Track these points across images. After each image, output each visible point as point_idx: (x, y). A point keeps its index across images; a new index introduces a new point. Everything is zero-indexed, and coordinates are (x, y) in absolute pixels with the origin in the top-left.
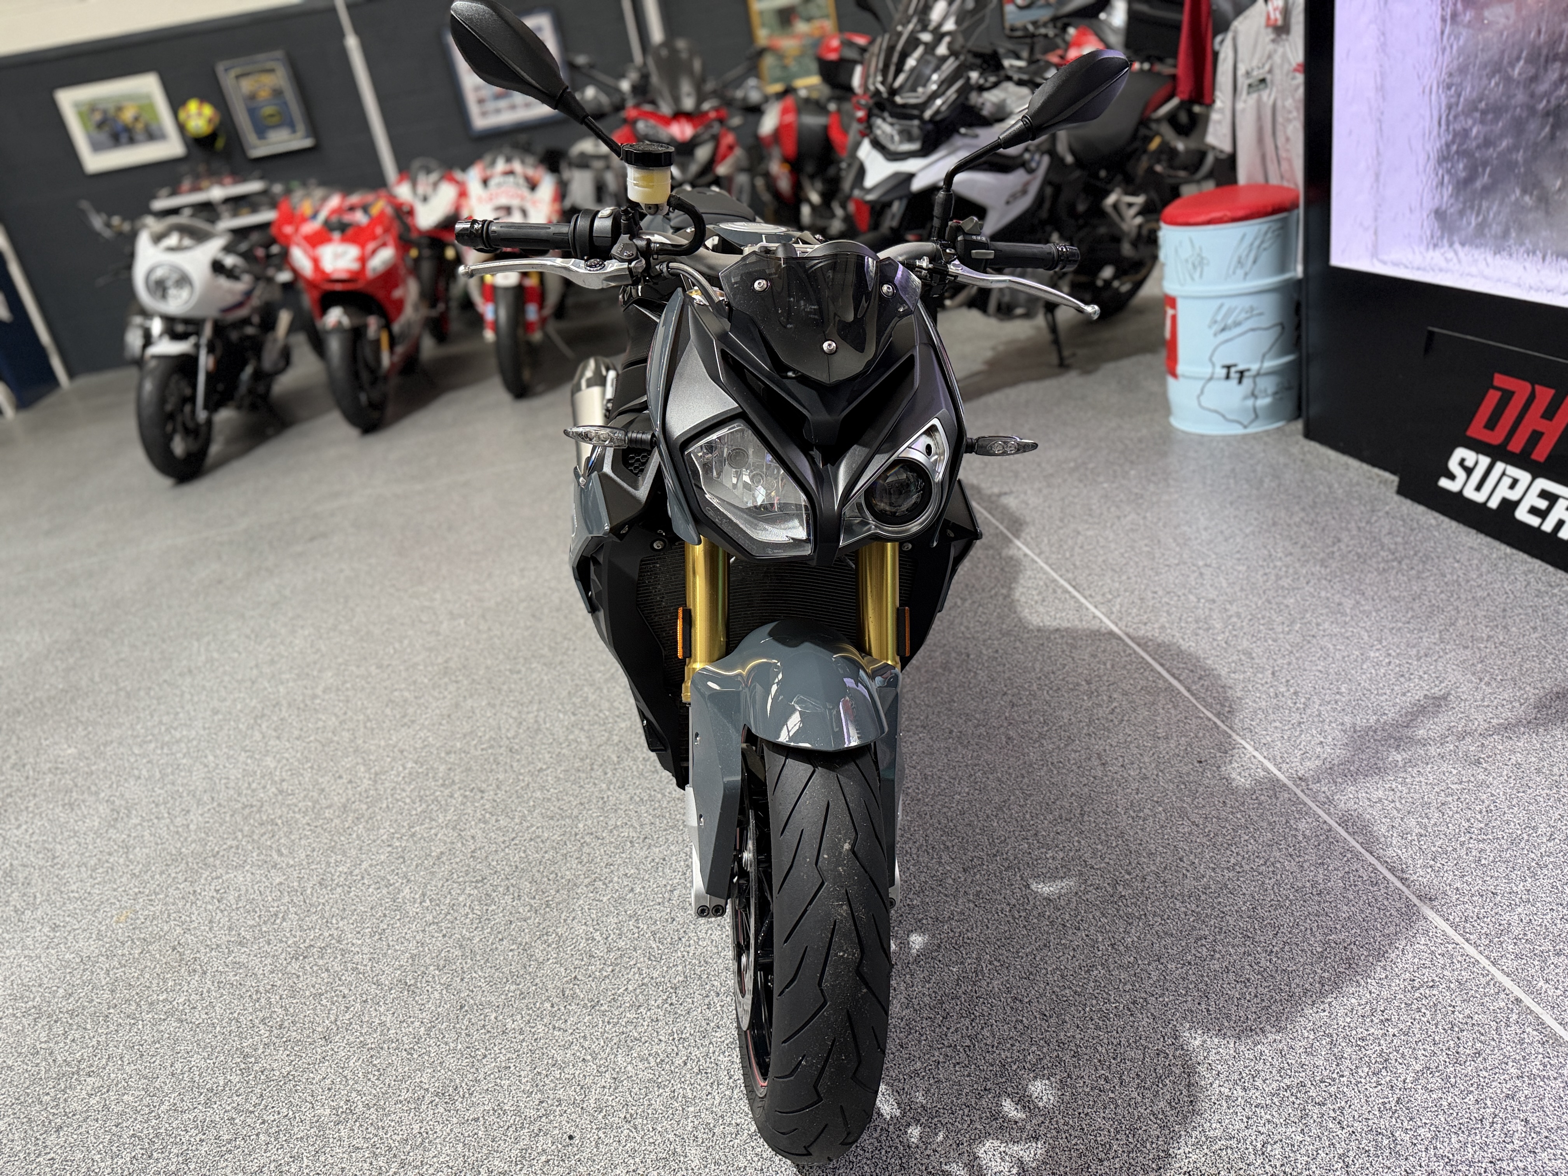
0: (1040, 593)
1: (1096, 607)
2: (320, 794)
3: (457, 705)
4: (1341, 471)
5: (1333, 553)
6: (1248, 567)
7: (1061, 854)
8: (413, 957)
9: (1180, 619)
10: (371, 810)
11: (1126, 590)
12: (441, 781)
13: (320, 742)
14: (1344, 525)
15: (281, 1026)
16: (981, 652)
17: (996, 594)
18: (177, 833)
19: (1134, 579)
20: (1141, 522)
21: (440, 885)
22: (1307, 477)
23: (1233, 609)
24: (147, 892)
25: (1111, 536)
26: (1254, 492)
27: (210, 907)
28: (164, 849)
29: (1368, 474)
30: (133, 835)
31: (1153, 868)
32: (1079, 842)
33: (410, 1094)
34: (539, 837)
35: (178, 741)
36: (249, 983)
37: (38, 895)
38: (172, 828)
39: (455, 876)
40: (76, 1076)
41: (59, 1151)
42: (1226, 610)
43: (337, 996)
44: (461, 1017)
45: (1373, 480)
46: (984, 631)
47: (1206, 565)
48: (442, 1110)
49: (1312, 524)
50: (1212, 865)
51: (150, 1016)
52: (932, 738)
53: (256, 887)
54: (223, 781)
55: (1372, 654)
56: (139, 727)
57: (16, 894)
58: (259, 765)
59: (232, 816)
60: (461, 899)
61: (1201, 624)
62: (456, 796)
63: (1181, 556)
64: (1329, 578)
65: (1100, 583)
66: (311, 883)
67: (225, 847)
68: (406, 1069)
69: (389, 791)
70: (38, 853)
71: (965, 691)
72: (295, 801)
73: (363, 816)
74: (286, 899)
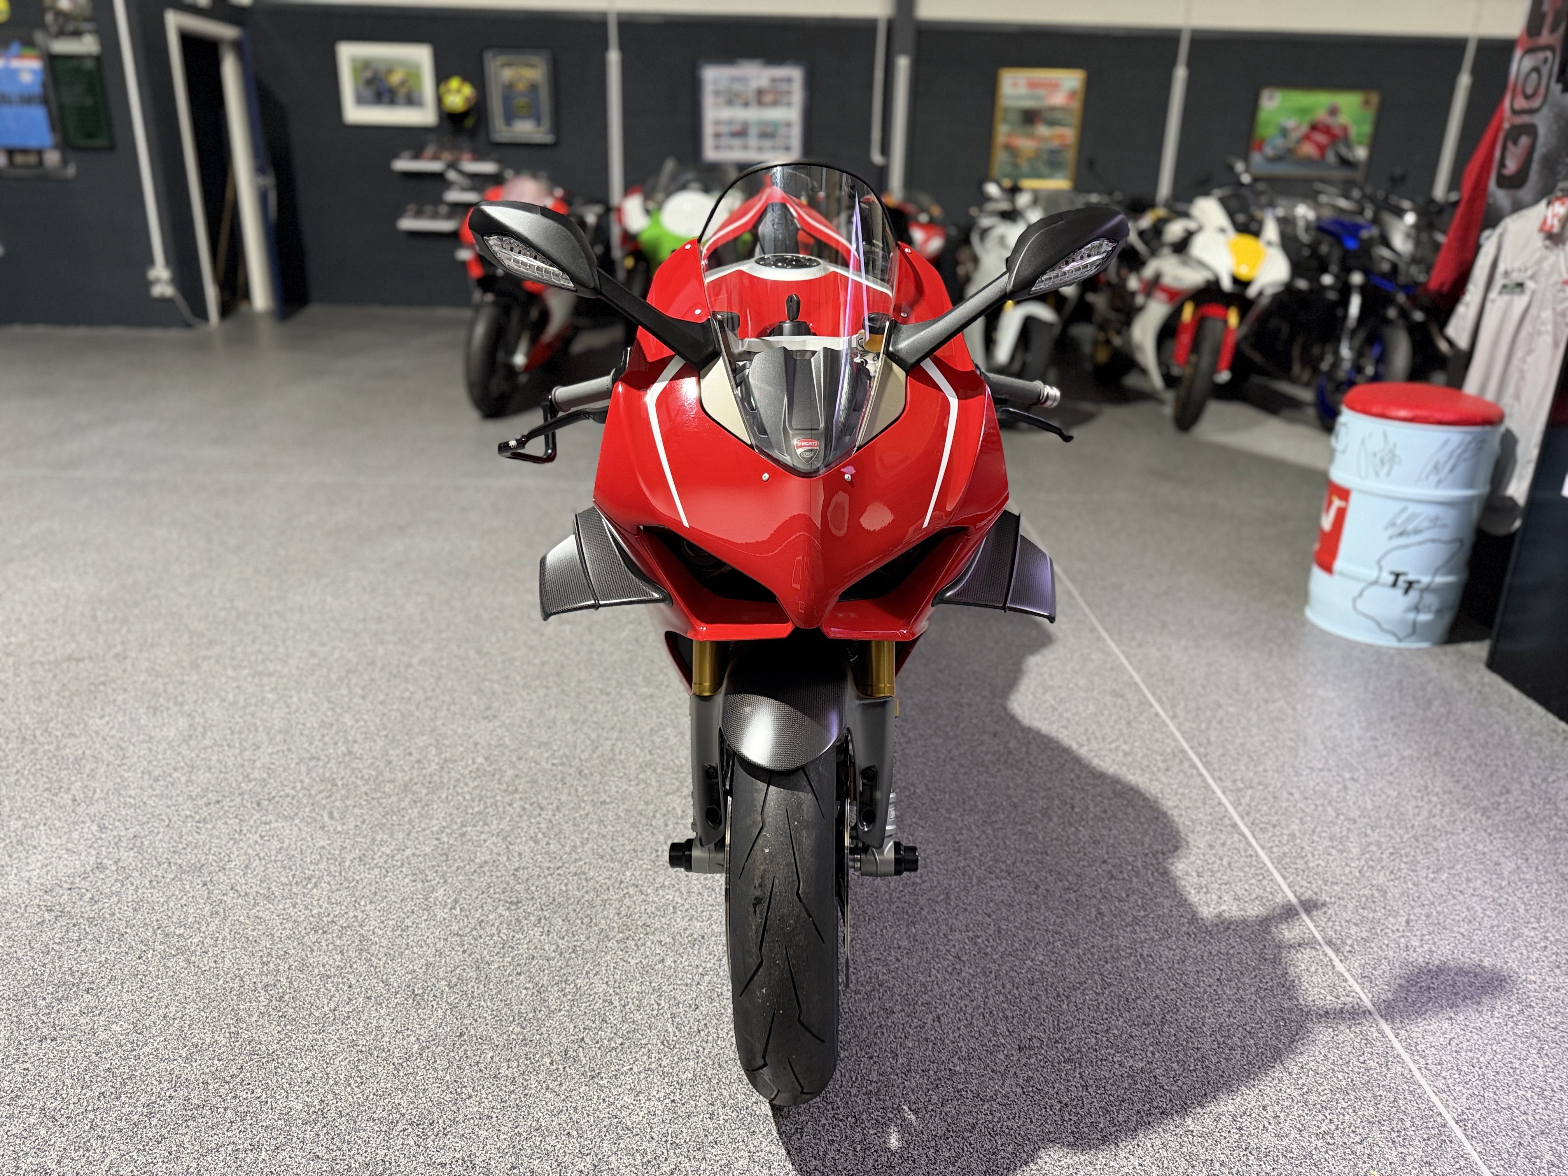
0: (1164, 761)
1: (1224, 792)
2: (386, 766)
3: (541, 711)
4: (1522, 714)
5: (1499, 804)
6: (1399, 794)
7: (1131, 1062)
8: (428, 965)
9: (1314, 831)
10: (430, 796)
11: (1260, 783)
12: (504, 786)
13: (401, 713)
14: (1516, 775)
16: (1087, 808)
17: (1117, 748)
18: (243, 766)
19: (1271, 773)
20: (1290, 712)
21: (474, 896)
22: (1482, 711)
23: (1374, 836)
24: (197, 817)
25: (1255, 719)
26: (1420, 712)
27: (250, 851)
29: (1552, 727)
30: (202, 756)
32: (1153, 1053)
33: (385, 1114)
34: (584, 873)
35: (270, 675)
36: (263, 943)
37: (98, 791)
38: (239, 759)
39: (492, 890)
40: (75, 989)
42: (1366, 835)
43: (343, 983)
45: (1558, 734)
46: (1095, 786)
47: (1352, 779)
49: (1479, 766)
50: (1299, 1125)
51: (162, 947)
52: (1014, 888)
53: (299, 844)
54: (300, 726)
55: (1526, 933)
56: (239, 649)
57: (79, 784)
58: (337, 720)
59: (298, 764)
60: (491, 917)
61: (1335, 843)
62: (515, 805)
63: (1327, 761)
64: (1489, 830)
65: (1233, 768)
66: (352, 856)
67: (282, 793)
68: (388, 1085)
69: (452, 782)
70: (111, 748)
71: (1061, 846)
72: (360, 766)
73: (420, 801)
74: (323, 865)
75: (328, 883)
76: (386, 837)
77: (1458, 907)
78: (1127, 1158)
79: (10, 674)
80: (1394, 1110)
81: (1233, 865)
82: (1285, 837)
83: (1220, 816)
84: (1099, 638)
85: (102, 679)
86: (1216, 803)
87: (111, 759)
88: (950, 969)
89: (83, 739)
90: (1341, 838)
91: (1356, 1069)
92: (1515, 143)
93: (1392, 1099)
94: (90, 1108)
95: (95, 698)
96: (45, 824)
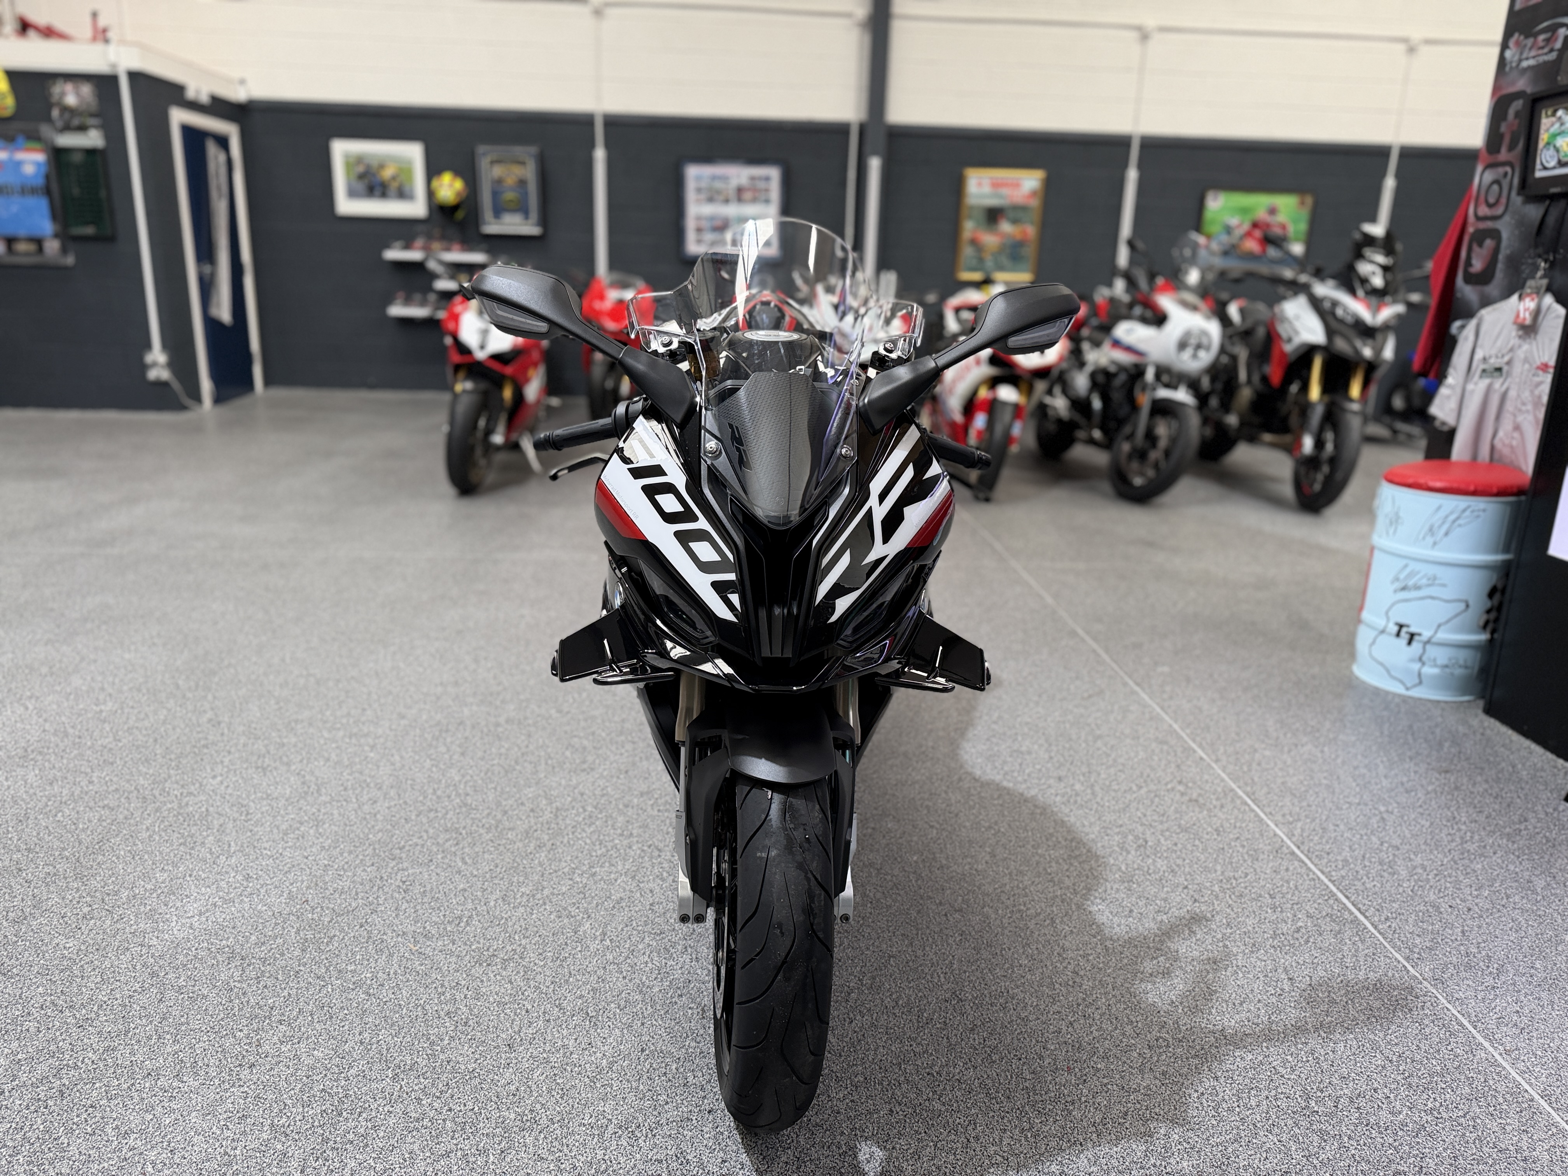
0: (1218, 799)
1: (1276, 825)
2: (503, 815)
3: (634, 764)
4: (1524, 753)
5: (1520, 831)
6: (1432, 824)
9: (1364, 857)
11: (1307, 817)
12: (619, 831)
13: (503, 767)
14: (1530, 806)
15: (466, 1023)
16: (1159, 841)
17: (1173, 789)
18: (365, 819)
19: (1314, 807)
20: (1319, 755)
21: (620, 929)
22: (1488, 751)
23: (1418, 860)
24: (336, 866)
25: (1289, 762)
26: (1434, 753)
27: (396, 895)
28: (352, 832)
29: (1552, 763)
30: (323, 811)
31: (1346, 1091)
33: (593, 1120)
35: (367, 735)
36: (434, 976)
37: (232, 843)
38: (359, 813)
39: (634, 923)
41: (252, 1087)
42: (1411, 860)
44: (642, 1059)
47: (1387, 811)
48: (625, 1144)
49: (1496, 797)
50: (1408, 1104)
51: (338, 982)
52: (1111, 913)
53: (441, 888)
54: (409, 782)
56: (328, 713)
57: (211, 838)
58: (443, 775)
59: (418, 816)
60: (640, 947)
61: (1385, 867)
62: (634, 848)
63: (1362, 797)
64: (1517, 853)
65: (1280, 804)
66: (494, 897)
67: (410, 842)
68: (589, 1095)
69: (570, 828)
70: (232, 805)
71: (1143, 875)
72: (478, 815)
73: (545, 845)
74: (470, 906)
75: (479, 921)
76: (521, 879)
77: (1504, 919)
78: (1266, 1136)
79: (111, 739)
80: (1486, 1089)
81: (1300, 888)
82: (1340, 863)
83: (1277, 846)
84: (1133, 692)
85: (203, 742)
86: (1272, 834)
87: (236, 815)
88: (1071, 983)
89: (202, 797)
90: (1390, 862)
91: (1447, 1056)
92: (1480, 245)
93: (1482, 1080)
94: (316, 1124)
95: (202, 760)
96: (190, 876)
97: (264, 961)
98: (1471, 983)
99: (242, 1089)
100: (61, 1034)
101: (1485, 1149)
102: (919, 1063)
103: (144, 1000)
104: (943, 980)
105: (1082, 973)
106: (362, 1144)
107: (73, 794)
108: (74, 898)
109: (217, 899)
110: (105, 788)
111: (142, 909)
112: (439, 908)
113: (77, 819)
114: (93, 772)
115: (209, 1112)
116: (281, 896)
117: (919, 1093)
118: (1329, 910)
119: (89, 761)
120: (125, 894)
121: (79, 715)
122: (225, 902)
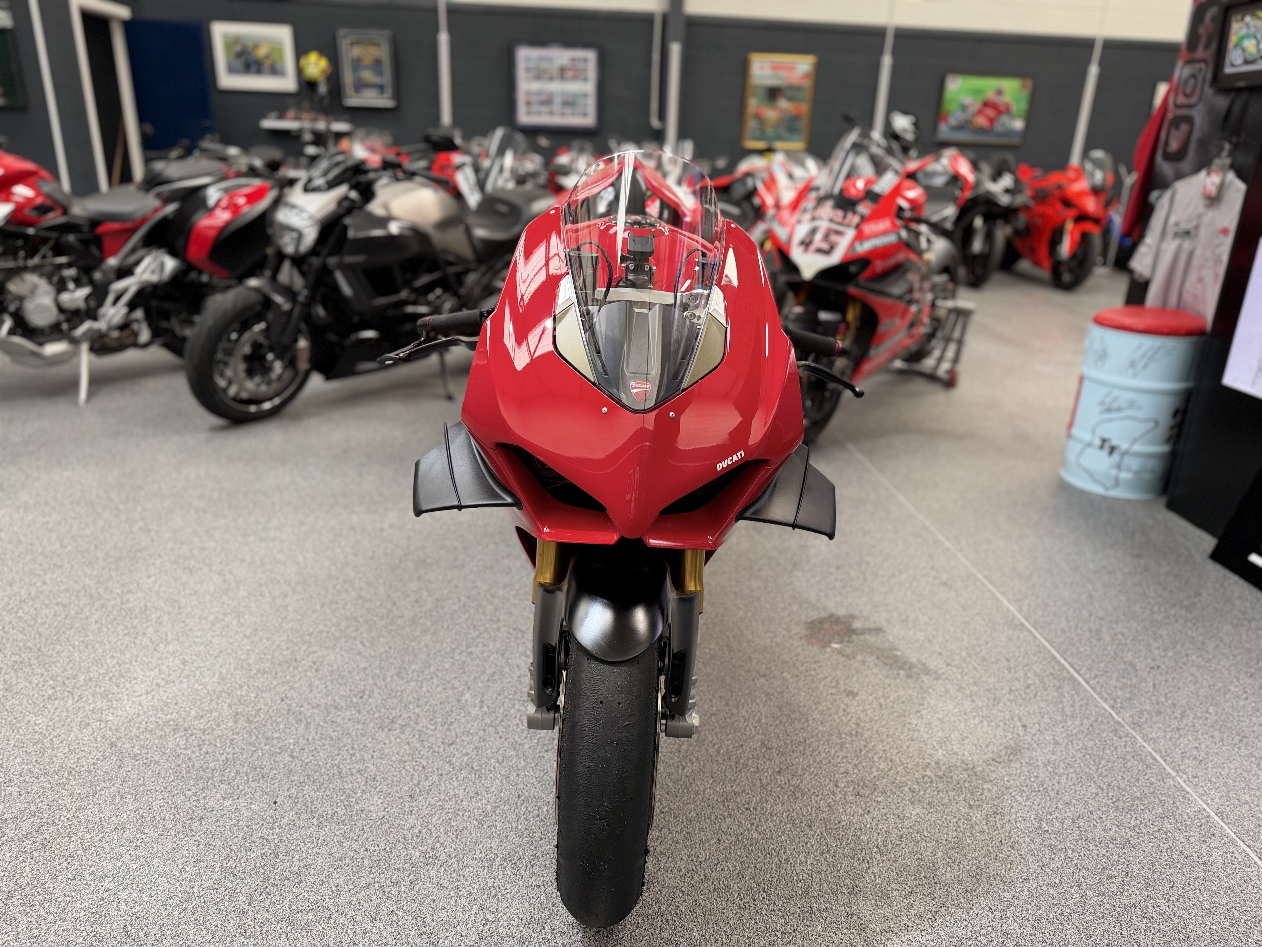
0: (962, 581)
1: (1009, 601)
2: (393, 605)
5: (1195, 603)
6: (1128, 599)
9: (1077, 627)
10: (435, 627)
11: (1032, 595)
15: (374, 779)
16: (917, 616)
18: (278, 610)
19: (1037, 587)
20: (1040, 544)
21: (494, 698)
22: (1170, 539)
23: (1119, 628)
24: (257, 651)
25: (1017, 550)
26: (1129, 541)
27: (309, 674)
28: (268, 621)
30: (243, 604)
31: (1069, 814)
33: (483, 855)
35: (273, 540)
36: (345, 740)
37: (169, 634)
38: (273, 605)
40: (211, 781)
41: (203, 836)
42: (1113, 628)
43: (418, 765)
44: (519, 804)
47: (1094, 589)
48: (510, 873)
49: (1177, 577)
50: (1116, 823)
51: (267, 747)
53: (345, 667)
54: (313, 579)
55: (1232, 688)
57: (150, 629)
58: (341, 572)
59: (322, 607)
61: (1094, 634)
62: (502, 631)
63: (1074, 578)
64: (1193, 621)
65: (1011, 585)
66: (390, 674)
68: (479, 835)
70: (166, 601)
74: (370, 682)
75: (379, 694)
76: (412, 658)
78: (1010, 851)
79: (58, 545)
80: (1175, 809)
81: (1029, 652)
82: (1059, 632)
83: (1010, 618)
85: (137, 547)
86: (1005, 609)
87: (170, 609)
89: (140, 594)
90: (1097, 630)
91: (1144, 784)
92: (1177, 129)
94: (258, 864)
95: (137, 562)
96: (136, 661)
97: (204, 731)
98: (1160, 725)
99: (194, 838)
100: (39, 797)
101: (1175, 856)
102: (739, 800)
103: (105, 766)
104: (754, 732)
105: (862, 724)
106: (296, 881)
107: (30, 594)
108: (39, 682)
109: (160, 680)
110: (57, 588)
111: (98, 689)
112: (345, 684)
113: (36, 615)
114: (45, 573)
115: (169, 857)
116: (213, 676)
117: (740, 825)
118: (1052, 670)
119: (41, 565)
120: (82, 678)
121: (29, 526)
122: (167, 682)
